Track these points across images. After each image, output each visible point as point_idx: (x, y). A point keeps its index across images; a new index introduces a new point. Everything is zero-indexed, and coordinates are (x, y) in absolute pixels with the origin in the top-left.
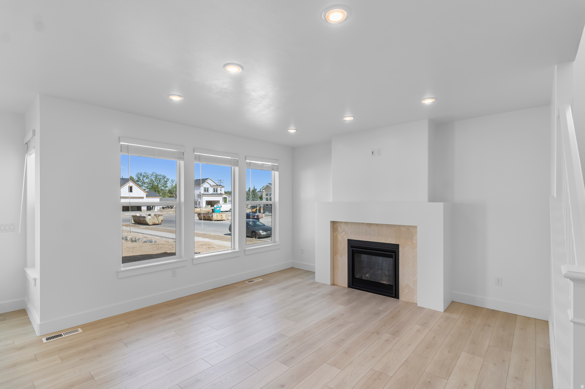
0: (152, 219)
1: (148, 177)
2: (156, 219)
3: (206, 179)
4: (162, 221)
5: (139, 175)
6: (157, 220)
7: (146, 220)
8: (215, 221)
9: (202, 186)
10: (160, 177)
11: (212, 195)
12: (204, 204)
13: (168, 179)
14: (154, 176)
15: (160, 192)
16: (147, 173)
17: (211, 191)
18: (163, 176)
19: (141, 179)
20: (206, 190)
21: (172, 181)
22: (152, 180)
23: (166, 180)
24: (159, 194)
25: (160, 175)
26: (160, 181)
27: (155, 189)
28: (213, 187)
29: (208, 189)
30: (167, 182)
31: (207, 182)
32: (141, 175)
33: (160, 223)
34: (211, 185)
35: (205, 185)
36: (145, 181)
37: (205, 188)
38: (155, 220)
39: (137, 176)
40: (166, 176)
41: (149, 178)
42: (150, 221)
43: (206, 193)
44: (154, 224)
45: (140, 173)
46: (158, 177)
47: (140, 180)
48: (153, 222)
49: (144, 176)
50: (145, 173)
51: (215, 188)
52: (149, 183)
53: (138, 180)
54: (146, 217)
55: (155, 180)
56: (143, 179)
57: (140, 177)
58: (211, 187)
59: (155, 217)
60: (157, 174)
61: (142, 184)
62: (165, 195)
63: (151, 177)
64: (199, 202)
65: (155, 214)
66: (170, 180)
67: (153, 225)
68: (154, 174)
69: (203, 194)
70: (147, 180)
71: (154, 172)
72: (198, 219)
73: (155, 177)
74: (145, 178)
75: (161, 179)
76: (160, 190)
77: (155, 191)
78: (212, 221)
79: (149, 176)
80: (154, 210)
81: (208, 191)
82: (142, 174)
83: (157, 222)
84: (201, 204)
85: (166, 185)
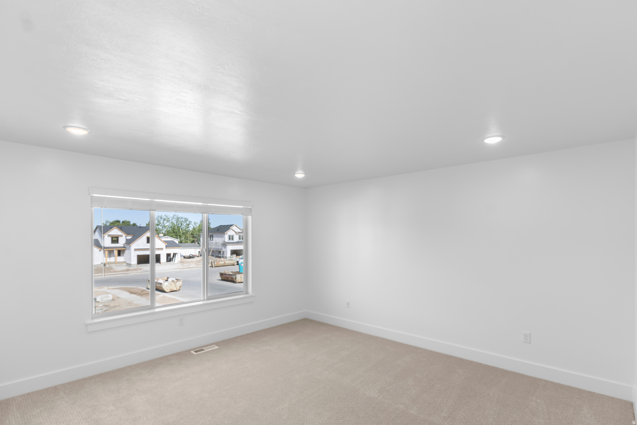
0: (169, 286)
1: (168, 220)
2: (173, 285)
3: (231, 225)
4: (180, 287)
5: (159, 218)
6: (175, 286)
7: (163, 287)
8: (239, 283)
9: (226, 234)
10: (181, 220)
11: (237, 243)
12: (229, 254)
13: (190, 222)
14: (175, 218)
15: (182, 236)
16: (168, 216)
17: (236, 239)
18: (185, 219)
19: (162, 222)
20: (231, 238)
21: (195, 224)
22: (172, 223)
23: (188, 222)
24: (181, 238)
25: (182, 218)
26: (181, 224)
27: (176, 233)
28: (238, 234)
29: (233, 236)
30: (189, 225)
31: (232, 229)
32: (161, 218)
33: (178, 290)
34: (236, 231)
35: (230, 232)
36: (166, 225)
37: (230, 236)
38: (172, 287)
39: (157, 219)
40: (188, 219)
41: (170, 221)
42: (167, 288)
43: (231, 241)
44: (172, 291)
45: (160, 216)
46: (179, 220)
47: (160, 223)
48: (171, 289)
49: (164, 219)
50: (165, 216)
51: (241, 235)
52: (170, 226)
53: (158, 223)
54: (163, 284)
55: (176, 223)
56: (163, 223)
57: (160, 221)
58: (236, 234)
59: (173, 283)
60: (179, 216)
61: (162, 228)
62: (187, 239)
63: (172, 220)
64: (224, 251)
65: (172, 280)
66: (193, 223)
67: (170, 292)
68: (176, 217)
69: (228, 243)
70: (168, 224)
71: (175, 215)
72: (221, 279)
73: (176, 220)
74: (166, 222)
75: (182, 222)
76: (181, 234)
77: (177, 236)
78: (235, 283)
79: (170, 219)
80: (174, 261)
81: (232, 239)
82: (163, 217)
83: (175, 289)
84: (225, 253)
85: (188, 228)
